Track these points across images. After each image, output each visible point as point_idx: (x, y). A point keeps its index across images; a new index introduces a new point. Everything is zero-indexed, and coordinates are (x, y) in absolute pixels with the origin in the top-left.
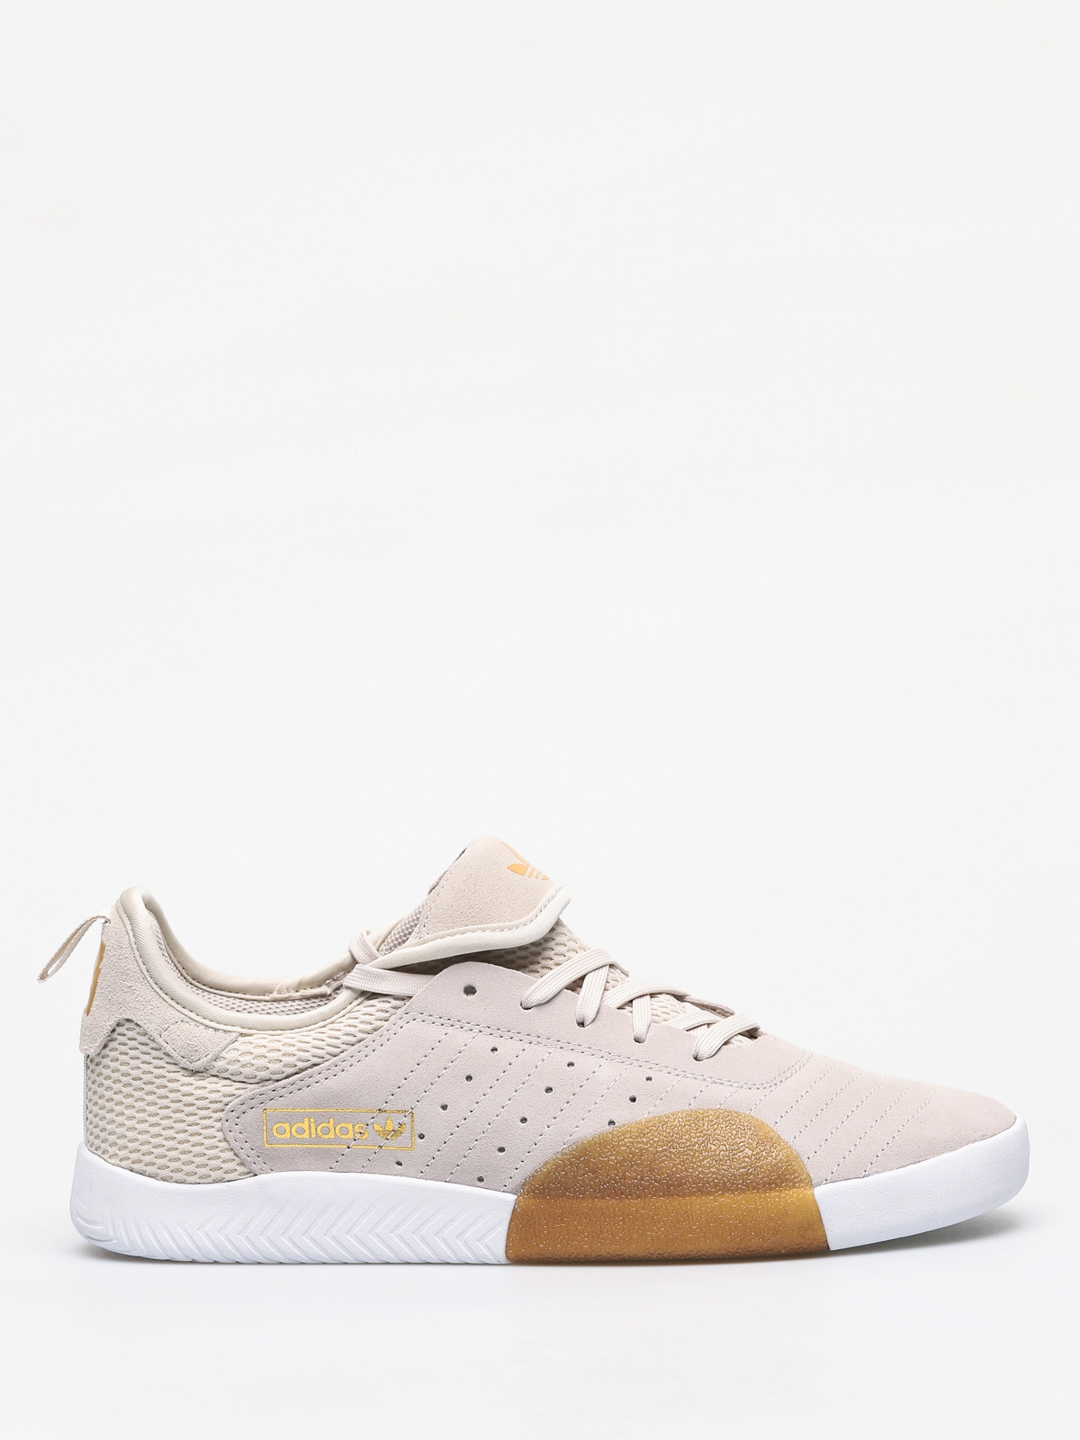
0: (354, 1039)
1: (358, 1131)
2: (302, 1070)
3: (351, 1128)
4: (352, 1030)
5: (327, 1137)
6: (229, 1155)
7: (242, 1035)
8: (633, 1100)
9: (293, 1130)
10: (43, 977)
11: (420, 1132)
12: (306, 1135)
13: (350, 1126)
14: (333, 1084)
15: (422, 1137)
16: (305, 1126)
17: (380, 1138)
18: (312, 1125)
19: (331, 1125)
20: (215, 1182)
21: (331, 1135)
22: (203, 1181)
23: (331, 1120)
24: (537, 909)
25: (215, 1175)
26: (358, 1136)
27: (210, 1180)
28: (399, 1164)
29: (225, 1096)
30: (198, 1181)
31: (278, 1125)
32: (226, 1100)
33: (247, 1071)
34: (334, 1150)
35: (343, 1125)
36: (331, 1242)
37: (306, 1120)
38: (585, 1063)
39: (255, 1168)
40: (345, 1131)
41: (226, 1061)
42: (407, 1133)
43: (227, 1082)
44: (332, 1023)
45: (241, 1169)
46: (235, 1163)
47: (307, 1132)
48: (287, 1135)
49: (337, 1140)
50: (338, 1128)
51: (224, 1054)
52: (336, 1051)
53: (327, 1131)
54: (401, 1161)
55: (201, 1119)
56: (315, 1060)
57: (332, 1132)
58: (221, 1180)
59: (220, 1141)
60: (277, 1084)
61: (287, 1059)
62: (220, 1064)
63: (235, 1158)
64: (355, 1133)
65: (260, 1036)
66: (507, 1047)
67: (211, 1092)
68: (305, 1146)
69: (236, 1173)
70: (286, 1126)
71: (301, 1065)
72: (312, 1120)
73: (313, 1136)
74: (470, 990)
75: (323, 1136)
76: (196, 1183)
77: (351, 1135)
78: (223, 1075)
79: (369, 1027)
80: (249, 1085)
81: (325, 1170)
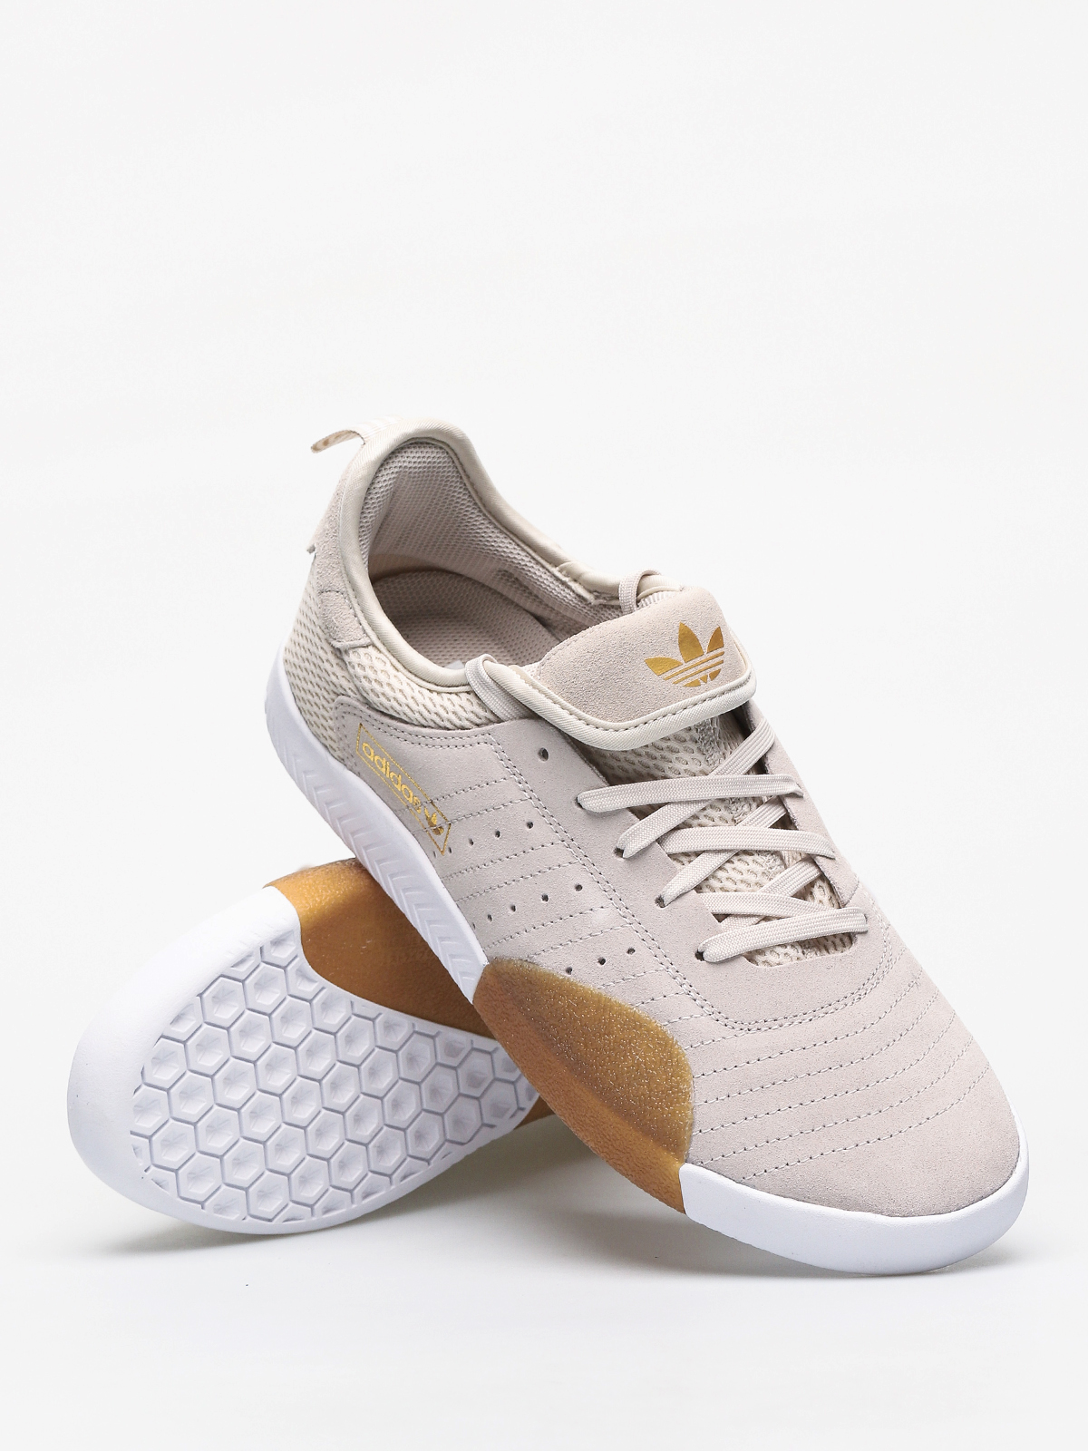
0: (441, 724)
8: (602, 962)
9: (376, 759)
10: (315, 448)
11: (450, 846)
14: (406, 748)
15: (451, 850)
16: (383, 763)
17: (427, 823)
23: (400, 776)
24: (643, 719)
31: (367, 745)
38: (591, 895)
40: (407, 794)
42: (442, 837)
45: (340, 753)
47: (384, 769)
52: (422, 722)
66: (542, 831)
70: (372, 751)
74: (544, 754)
77: (411, 801)
79: (457, 721)
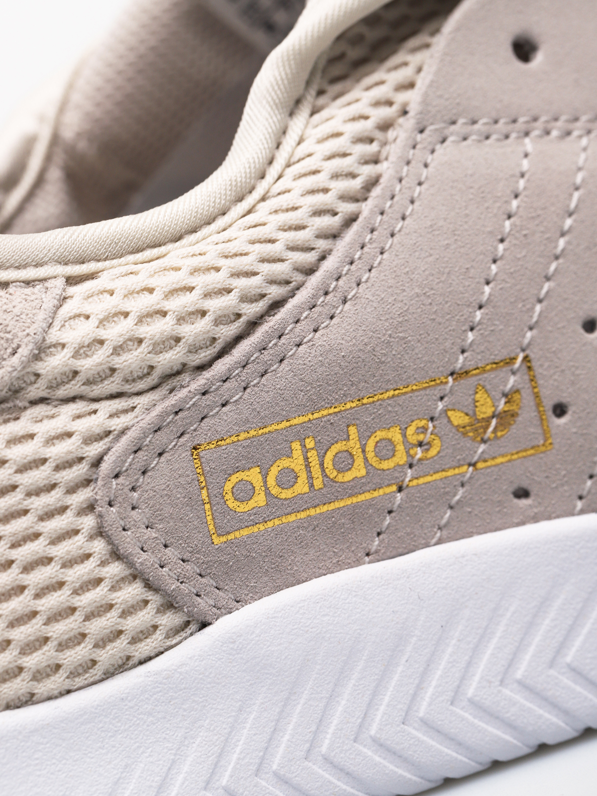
0: (336, 221)
1: (413, 439)
2: (253, 325)
3: (397, 437)
4: (319, 200)
5: (348, 476)
6: (133, 591)
7: (72, 281)
9: (271, 481)
11: (555, 400)
12: (302, 487)
13: (395, 435)
15: (560, 410)
16: (296, 462)
17: (469, 444)
18: (313, 456)
19: (354, 444)
20: (108, 675)
21: (359, 471)
22: (79, 681)
23: (353, 430)
25: (108, 655)
26: (419, 453)
27: (97, 672)
28: (523, 493)
29: (90, 440)
30: (68, 684)
31: (234, 479)
32: (94, 450)
33: (131, 360)
34: (369, 504)
35: (380, 434)
36: (419, 735)
37: (296, 445)
39: (203, 605)
40: (386, 449)
41: (67, 353)
42: (527, 413)
43: (79, 407)
44: (263, 199)
45: (169, 620)
46: (151, 608)
47: (303, 476)
48: (260, 499)
49: (373, 478)
50: (371, 445)
51: (54, 335)
52: (310, 258)
53: (345, 462)
54: (525, 484)
55: (41, 519)
56: (275, 292)
57: (359, 461)
58: (124, 665)
59: (103, 564)
60: (207, 374)
61: (216, 305)
62: (55, 363)
63: (150, 596)
64: (408, 446)
65: (124, 269)
67: (51, 440)
68: (302, 515)
69: (159, 635)
70: (254, 476)
71: (251, 310)
72: (310, 443)
73: (318, 484)
74: (524, 49)
75: (340, 478)
76: (61, 695)
77: (401, 457)
78: (62, 392)
79: (356, 184)
80: (136, 400)
81: (358, 563)
